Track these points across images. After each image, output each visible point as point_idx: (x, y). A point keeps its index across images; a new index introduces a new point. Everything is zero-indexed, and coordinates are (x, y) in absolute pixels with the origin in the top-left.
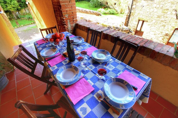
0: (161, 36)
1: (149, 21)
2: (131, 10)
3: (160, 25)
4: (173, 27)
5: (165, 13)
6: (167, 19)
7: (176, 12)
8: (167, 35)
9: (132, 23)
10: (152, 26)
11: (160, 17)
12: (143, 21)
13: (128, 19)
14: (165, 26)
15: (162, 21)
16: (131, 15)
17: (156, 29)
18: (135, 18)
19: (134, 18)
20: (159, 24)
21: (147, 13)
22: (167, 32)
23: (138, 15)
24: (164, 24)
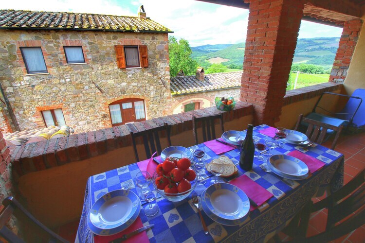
0: (99, 122)
1: (62, 106)
2: (6, 99)
3: (86, 107)
4: (105, 104)
5: (80, 88)
6: (89, 96)
7: (95, 84)
8: (105, 116)
9: (26, 121)
10: (75, 113)
11: (77, 96)
12: (52, 111)
13: (12, 118)
14: (94, 106)
15: (85, 101)
16: (12, 107)
17: (84, 115)
18: (28, 110)
19: (26, 111)
20: (83, 106)
21: (49, 95)
22: (103, 113)
23: (33, 102)
24: (90, 103)
